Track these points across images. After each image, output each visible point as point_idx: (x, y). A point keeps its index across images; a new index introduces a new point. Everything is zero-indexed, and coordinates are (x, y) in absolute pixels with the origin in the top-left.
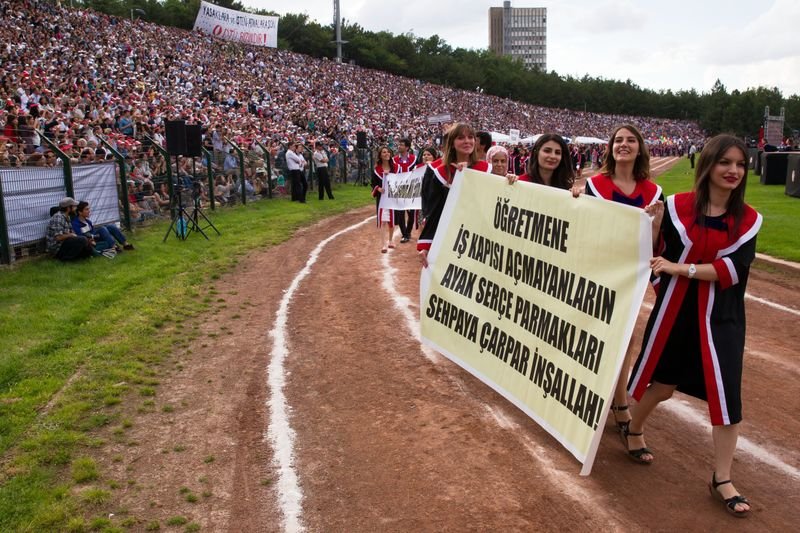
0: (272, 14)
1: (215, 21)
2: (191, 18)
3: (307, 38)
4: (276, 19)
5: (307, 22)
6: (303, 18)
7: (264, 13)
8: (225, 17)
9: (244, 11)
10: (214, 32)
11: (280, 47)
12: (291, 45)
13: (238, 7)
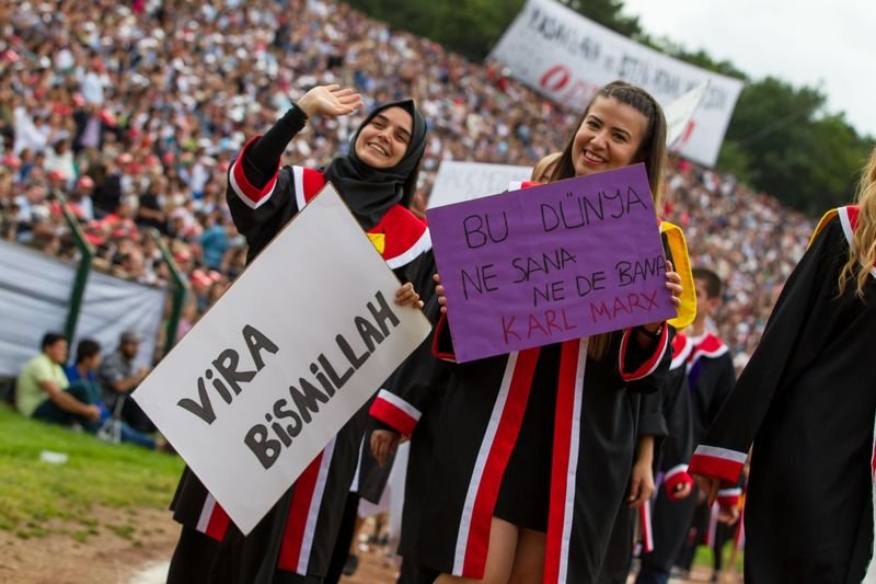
0: (724, 69)
1: (554, 54)
2: (490, 30)
3: (802, 159)
4: (733, 89)
5: (818, 115)
6: (811, 99)
7: (700, 61)
8: (589, 50)
9: (646, 42)
10: (544, 81)
11: (722, 165)
12: (751, 167)
13: (629, 29)
